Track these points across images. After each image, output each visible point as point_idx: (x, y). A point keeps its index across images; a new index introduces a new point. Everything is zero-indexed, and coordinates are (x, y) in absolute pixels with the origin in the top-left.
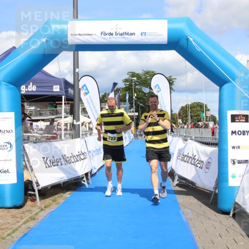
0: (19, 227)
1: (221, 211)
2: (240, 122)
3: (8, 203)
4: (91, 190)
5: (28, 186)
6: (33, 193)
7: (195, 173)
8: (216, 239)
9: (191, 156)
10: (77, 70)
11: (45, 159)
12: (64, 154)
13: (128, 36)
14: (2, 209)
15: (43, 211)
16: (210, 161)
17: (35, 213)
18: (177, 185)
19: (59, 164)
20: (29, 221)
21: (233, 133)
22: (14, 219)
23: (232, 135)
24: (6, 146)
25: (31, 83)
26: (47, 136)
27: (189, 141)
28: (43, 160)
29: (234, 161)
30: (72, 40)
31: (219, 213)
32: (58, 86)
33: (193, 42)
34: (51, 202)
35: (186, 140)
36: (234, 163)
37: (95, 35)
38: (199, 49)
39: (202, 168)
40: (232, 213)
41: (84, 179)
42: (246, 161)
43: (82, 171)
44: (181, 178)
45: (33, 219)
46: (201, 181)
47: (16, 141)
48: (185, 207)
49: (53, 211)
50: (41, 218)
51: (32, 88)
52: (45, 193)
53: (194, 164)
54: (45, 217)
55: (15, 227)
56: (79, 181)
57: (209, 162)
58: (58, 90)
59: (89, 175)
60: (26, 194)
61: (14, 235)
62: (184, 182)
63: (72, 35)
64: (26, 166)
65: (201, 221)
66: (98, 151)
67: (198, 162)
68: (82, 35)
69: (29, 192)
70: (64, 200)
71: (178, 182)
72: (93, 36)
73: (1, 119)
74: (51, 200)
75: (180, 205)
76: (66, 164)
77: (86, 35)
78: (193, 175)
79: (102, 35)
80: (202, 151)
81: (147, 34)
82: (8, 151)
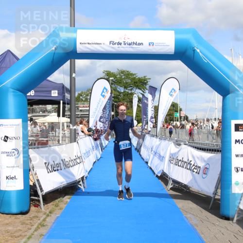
0: (32, 234)
1: (224, 217)
3: (14, 210)
4: (88, 194)
5: (33, 191)
6: (36, 198)
7: (191, 178)
9: (186, 161)
10: (74, 75)
11: (47, 165)
12: (63, 158)
13: (136, 46)
14: (9, 216)
15: (50, 216)
16: (207, 166)
17: (42, 219)
18: (171, 189)
19: (59, 168)
20: (39, 228)
21: (237, 141)
22: (24, 225)
23: (236, 143)
26: (43, 140)
27: (183, 146)
28: (45, 165)
29: (237, 169)
30: (80, 49)
31: (222, 218)
32: (57, 91)
34: (54, 206)
35: (179, 145)
36: (237, 171)
37: (104, 44)
38: (206, 61)
39: (198, 173)
40: (235, 219)
41: (80, 183)
43: (79, 174)
44: (175, 182)
45: (42, 225)
46: (199, 186)
48: (186, 212)
49: (58, 217)
50: (50, 225)
51: (30, 93)
53: (190, 169)
54: (54, 223)
55: (28, 234)
57: (206, 168)
58: (56, 95)
59: (85, 178)
61: (30, 242)
62: (176, 185)
63: (81, 43)
65: (208, 228)
66: (88, 154)
67: (194, 167)
68: (90, 44)
69: (31, 197)
70: (66, 205)
71: (172, 186)
72: (102, 45)
73: (9, 126)
74: (53, 205)
75: (181, 210)
76: (65, 169)
77: (95, 44)
78: (190, 180)
79: (111, 44)
80: (198, 156)
81: (154, 44)
82: (15, 158)
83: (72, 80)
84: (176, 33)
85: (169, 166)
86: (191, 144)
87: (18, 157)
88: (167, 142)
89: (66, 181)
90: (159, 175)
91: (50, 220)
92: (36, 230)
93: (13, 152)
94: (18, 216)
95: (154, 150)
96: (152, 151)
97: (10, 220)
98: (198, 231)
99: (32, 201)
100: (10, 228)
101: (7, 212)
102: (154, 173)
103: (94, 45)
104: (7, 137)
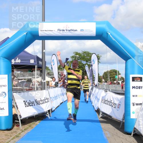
0: (9, 141)
2: (137, 81)
3: (3, 128)
4: (51, 120)
5: (15, 117)
6: (18, 121)
7: (112, 110)
9: (109, 101)
10: (44, 51)
11: (25, 102)
12: (36, 99)
13: (73, 32)
15: (24, 132)
16: (120, 103)
17: (18, 133)
19: (33, 105)
20: (15, 138)
21: (133, 87)
22: (7, 136)
23: (133, 89)
24: (2, 94)
25: (18, 58)
26: (27, 89)
27: (108, 92)
28: (24, 102)
29: (134, 104)
30: (41, 34)
31: (125, 134)
32: (33, 60)
33: (110, 35)
34: (28, 127)
35: (107, 92)
36: (134, 105)
37: (54, 31)
38: (114, 40)
39: (115, 108)
40: (132, 134)
41: (47, 114)
42: (141, 104)
43: (46, 108)
44: (103, 113)
45: (17, 136)
46: (115, 115)
47: (8, 91)
48: (106, 130)
49: (29, 132)
50: (22, 136)
51: (18, 61)
52: (25, 121)
53: (111, 106)
54: (25, 135)
55: (7, 141)
56: (44, 114)
57: (119, 104)
58: (33, 62)
59: (51, 111)
60: (14, 122)
62: (105, 115)
63: (41, 31)
64: (14, 106)
65: (115, 139)
66: (56, 97)
67: (113, 104)
68: (46, 31)
70: (36, 126)
71: (102, 116)
74: (28, 125)
75: (103, 129)
76: (37, 105)
78: (111, 112)
79: (59, 31)
80: (116, 98)
81: (84, 30)
82: (4, 97)
83: (43, 54)
84: (96, 24)
85: (101, 104)
87: (5, 96)
88: (101, 90)
89: (38, 112)
92: (12, 139)
98: (108, 141)
102: (94, 109)
103: (49, 31)
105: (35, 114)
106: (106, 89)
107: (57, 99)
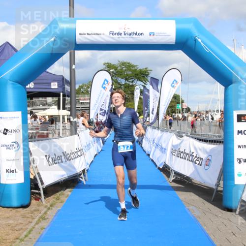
0: (34, 228)
1: (226, 208)
3: (15, 203)
4: (89, 186)
5: (33, 184)
6: (37, 191)
7: (194, 169)
8: (230, 237)
9: (189, 152)
10: (74, 67)
11: (48, 157)
13: (136, 36)
14: (10, 209)
16: (210, 158)
17: (43, 212)
18: (174, 181)
19: (60, 161)
20: (40, 221)
21: (239, 132)
22: (25, 219)
23: (238, 134)
26: (43, 133)
27: (185, 138)
28: (45, 158)
29: (240, 160)
30: (80, 39)
31: (224, 210)
32: (56, 83)
34: (55, 200)
35: (181, 137)
36: (240, 162)
37: (103, 34)
39: (201, 165)
40: (238, 211)
41: (81, 176)
43: (80, 167)
45: (43, 218)
46: (201, 178)
48: (189, 204)
49: (59, 210)
50: (51, 218)
51: (30, 85)
53: (192, 161)
54: (55, 216)
55: (30, 227)
56: (76, 177)
57: (208, 159)
58: (56, 87)
59: (86, 171)
61: (30, 236)
62: (178, 177)
63: (80, 34)
65: (210, 219)
66: (88, 146)
67: (196, 158)
68: (90, 34)
69: (32, 191)
70: (67, 198)
71: (174, 178)
72: (102, 36)
73: (8, 119)
74: (54, 198)
75: (183, 202)
76: (66, 161)
77: (95, 34)
78: (192, 171)
79: (111, 34)
80: (200, 148)
81: (155, 34)
82: (15, 151)
83: (72, 72)
85: (171, 158)
86: (193, 136)
87: (18, 149)
88: (168, 133)
89: (67, 174)
90: (161, 167)
91: (51, 213)
92: (37, 223)
93: (13, 145)
94: (18, 209)
95: (155, 142)
96: (153, 143)
97: (11, 214)
99: (33, 194)
100: (11, 222)
101: (7, 205)
102: (156, 166)
103: (94, 36)
104: (7, 130)
105: (64, 177)
106: (178, 133)
107: (90, 149)
